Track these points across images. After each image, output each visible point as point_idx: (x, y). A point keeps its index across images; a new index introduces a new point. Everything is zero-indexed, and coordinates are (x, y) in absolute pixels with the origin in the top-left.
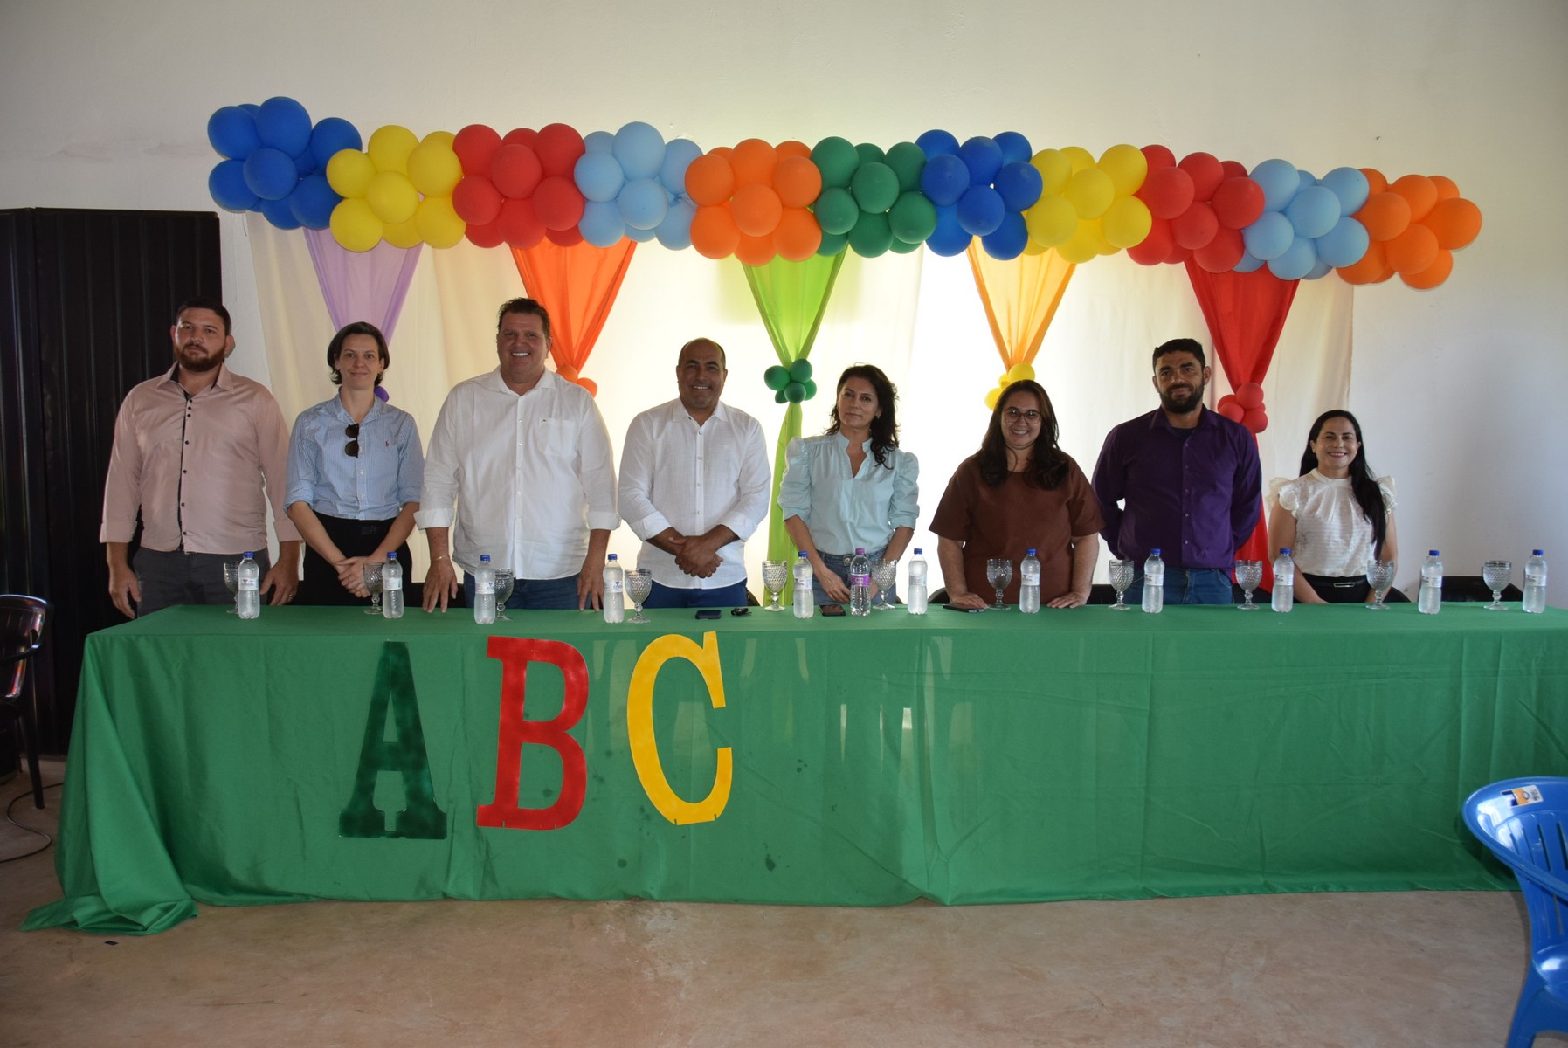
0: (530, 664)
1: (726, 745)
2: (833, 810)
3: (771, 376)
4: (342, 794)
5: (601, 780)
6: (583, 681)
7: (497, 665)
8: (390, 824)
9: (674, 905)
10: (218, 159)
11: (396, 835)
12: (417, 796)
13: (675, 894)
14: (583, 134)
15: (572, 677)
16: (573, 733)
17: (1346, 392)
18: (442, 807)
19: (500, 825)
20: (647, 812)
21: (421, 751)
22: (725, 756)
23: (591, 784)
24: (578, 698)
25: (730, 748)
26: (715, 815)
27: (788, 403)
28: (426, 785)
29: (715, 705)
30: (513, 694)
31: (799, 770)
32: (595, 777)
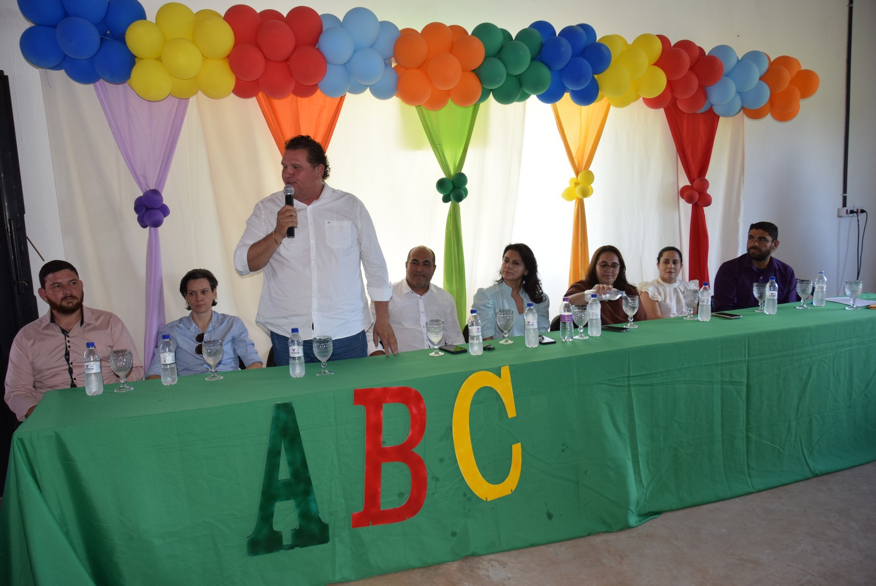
0: (384, 405)
1: (518, 442)
2: (586, 474)
3: (441, 185)
4: (249, 524)
5: (437, 479)
6: (422, 413)
7: (361, 410)
8: (287, 540)
9: (492, 557)
10: (26, 25)
11: (292, 547)
12: (307, 516)
13: (494, 549)
14: (320, 14)
15: (415, 411)
16: (417, 450)
17: (742, 181)
18: (325, 519)
19: (369, 525)
20: (469, 496)
21: (308, 482)
22: (517, 449)
23: (430, 484)
24: (419, 424)
25: (520, 443)
26: (512, 490)
27: (450, 202)
28: (313, 506)
29: (510, 416)
30: (374, 429)
31: (563, 451)
32: (433, 478)
